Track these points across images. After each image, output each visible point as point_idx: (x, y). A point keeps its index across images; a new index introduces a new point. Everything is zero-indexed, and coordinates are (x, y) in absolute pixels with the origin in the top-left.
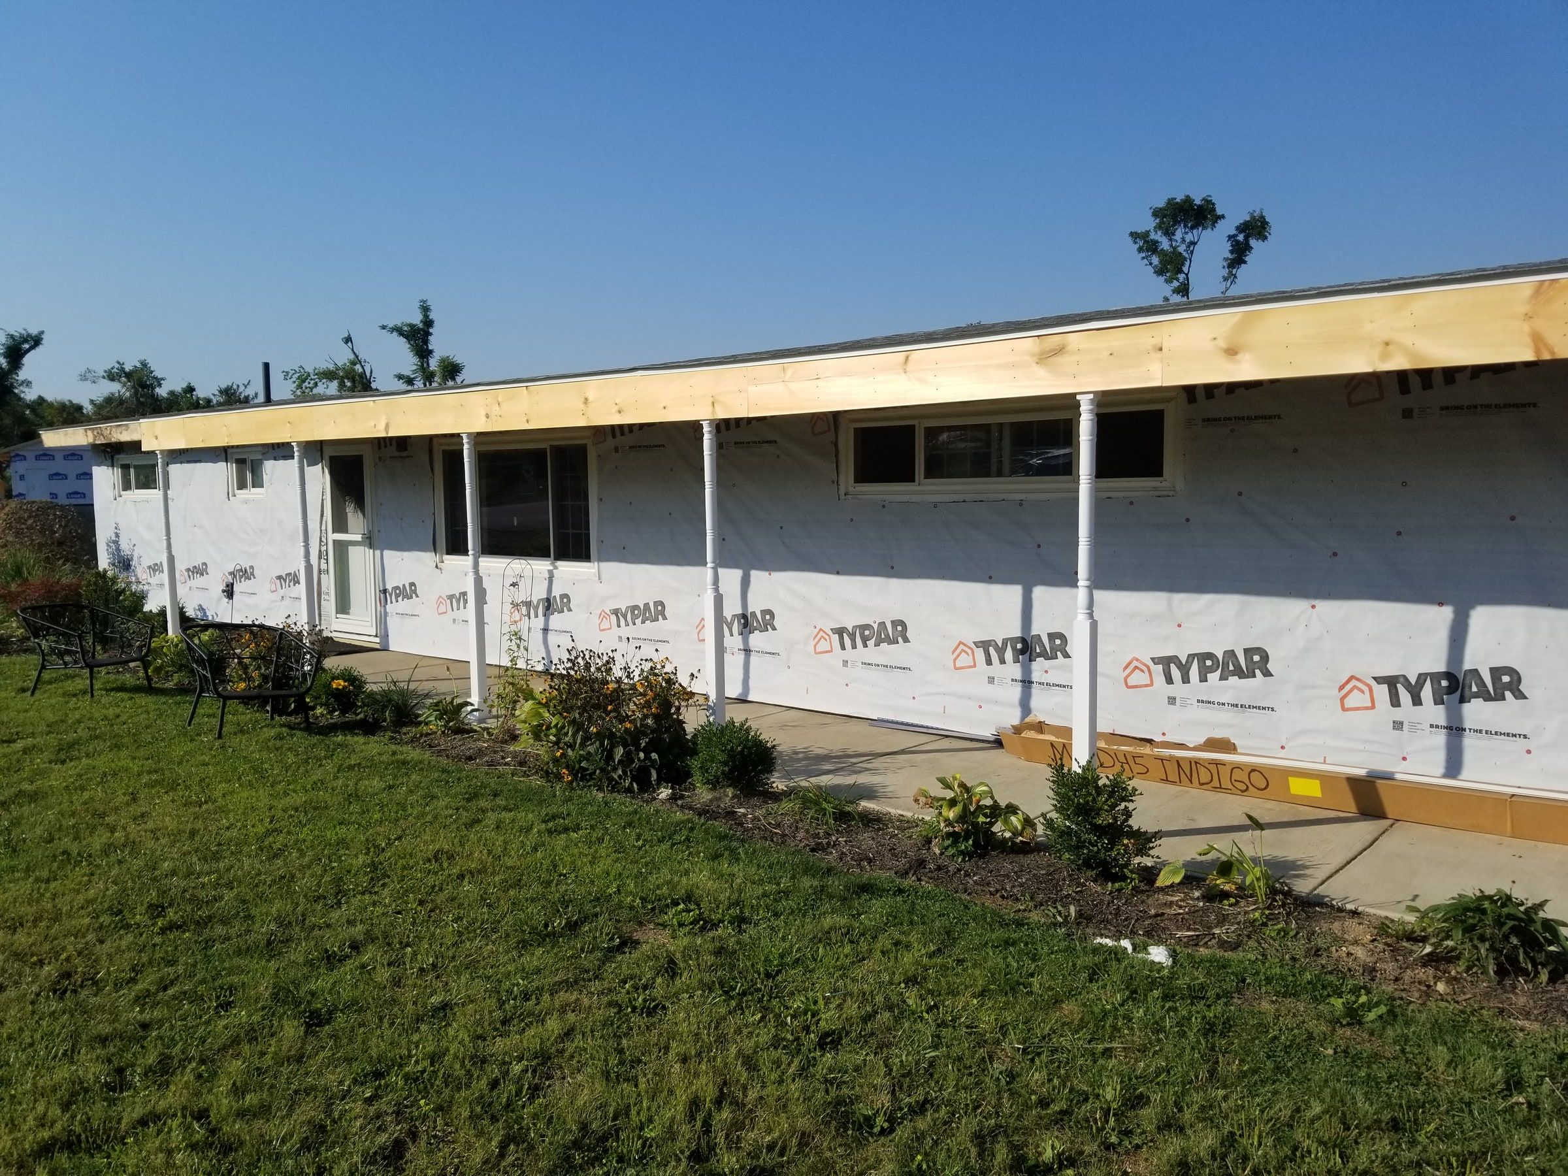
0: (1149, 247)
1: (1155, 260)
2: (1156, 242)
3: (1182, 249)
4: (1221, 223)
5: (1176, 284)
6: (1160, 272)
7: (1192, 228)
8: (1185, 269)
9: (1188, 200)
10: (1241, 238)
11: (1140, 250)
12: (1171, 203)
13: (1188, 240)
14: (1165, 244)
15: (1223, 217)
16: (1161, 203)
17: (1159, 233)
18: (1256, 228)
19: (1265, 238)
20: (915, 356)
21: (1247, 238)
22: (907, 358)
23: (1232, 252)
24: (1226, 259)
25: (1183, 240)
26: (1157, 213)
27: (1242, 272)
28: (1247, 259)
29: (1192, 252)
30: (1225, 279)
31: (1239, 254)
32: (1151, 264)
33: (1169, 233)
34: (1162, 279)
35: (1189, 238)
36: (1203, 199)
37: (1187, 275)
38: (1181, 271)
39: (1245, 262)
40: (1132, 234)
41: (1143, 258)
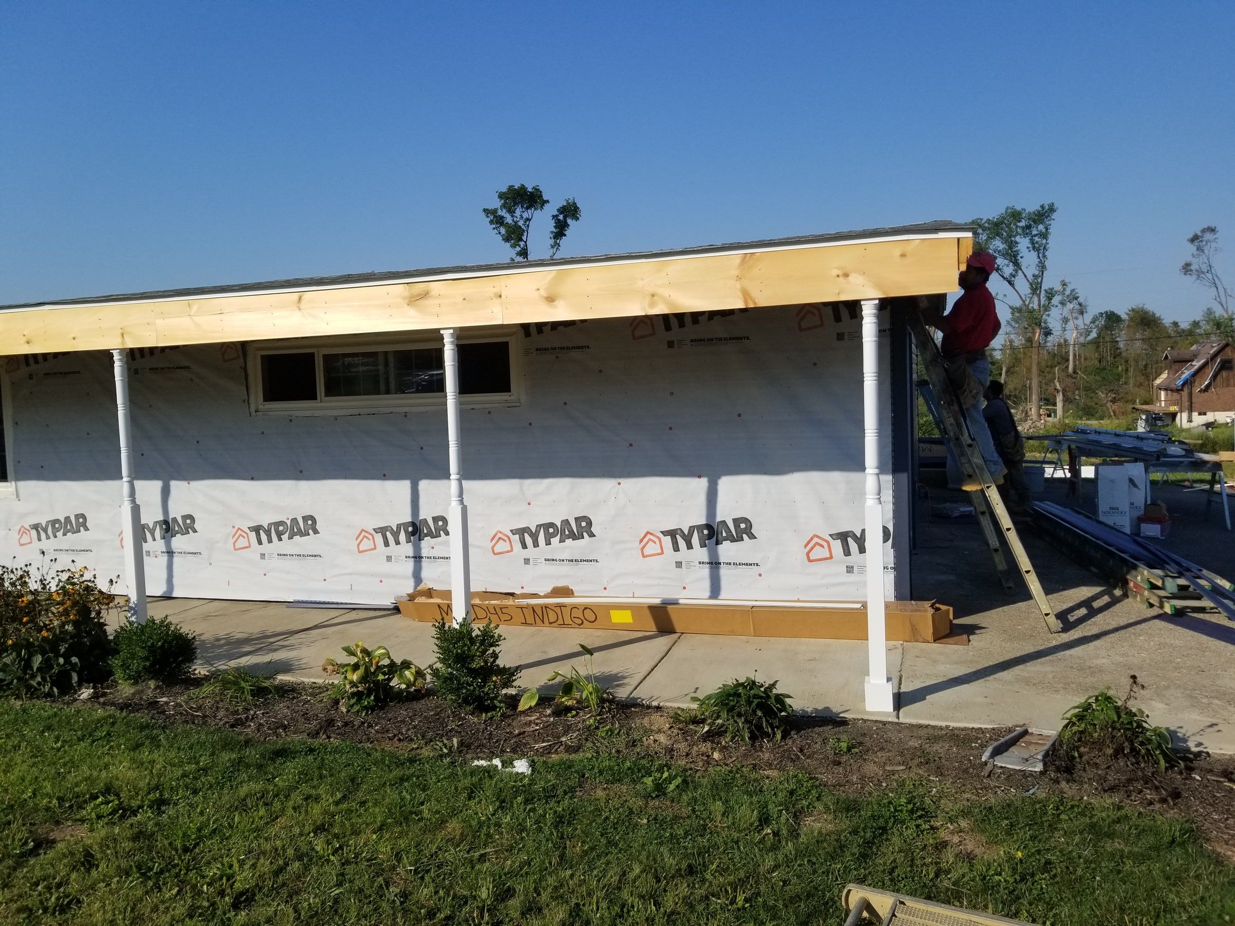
0: (498, 221)
1: (503, 230)
2: (502, 217)
3: (521, 223)
4: (546, 206)
5: (518, 249)
6: (507, 239)
7: (527, 208)
8: (524, 238)
9: (523, 188)
10: (561, 217)
11: (491, 222)
12: (511, 188)
13: (525, 217)
14: (509, 219)
15: (548, 201)
16: (504, 190)
17: (504, 211)
18: (570, 211)
19: (577, 219)
20: (307, 296)
21: (565, 217)
22: (300, 298)
23: (555, 227)
24: (552, 232)
25: (522, 217)
26: (501, 196)
27: (563, 241)
28: (566, 233)
29: (528, 226)
30: (552, 247)
31: (560, 230)
32: (500, 233)
33: (511, 212)
34: (508, 245)
35: (525, 215)
36: (534, 188)
37: (526, 242)
38: (521, 240)
39: (565, 235)
40: (485, 210)
41: (494, 228)
